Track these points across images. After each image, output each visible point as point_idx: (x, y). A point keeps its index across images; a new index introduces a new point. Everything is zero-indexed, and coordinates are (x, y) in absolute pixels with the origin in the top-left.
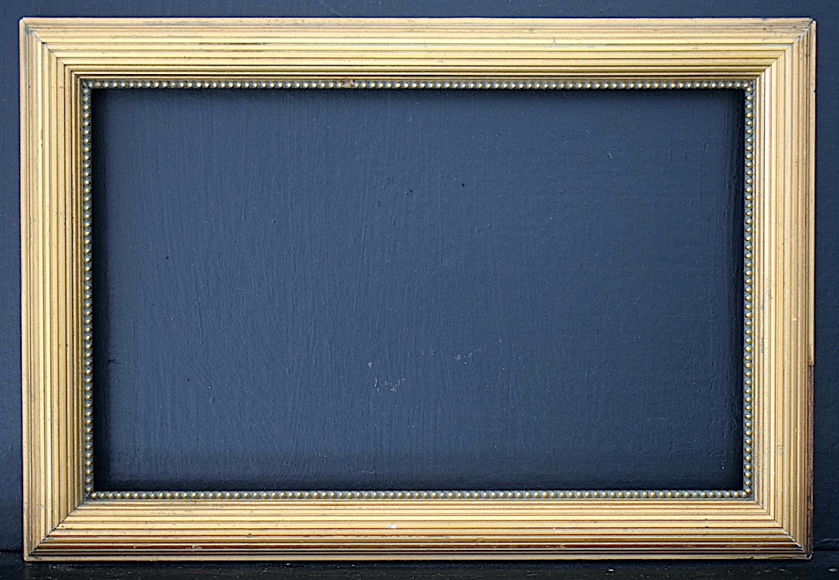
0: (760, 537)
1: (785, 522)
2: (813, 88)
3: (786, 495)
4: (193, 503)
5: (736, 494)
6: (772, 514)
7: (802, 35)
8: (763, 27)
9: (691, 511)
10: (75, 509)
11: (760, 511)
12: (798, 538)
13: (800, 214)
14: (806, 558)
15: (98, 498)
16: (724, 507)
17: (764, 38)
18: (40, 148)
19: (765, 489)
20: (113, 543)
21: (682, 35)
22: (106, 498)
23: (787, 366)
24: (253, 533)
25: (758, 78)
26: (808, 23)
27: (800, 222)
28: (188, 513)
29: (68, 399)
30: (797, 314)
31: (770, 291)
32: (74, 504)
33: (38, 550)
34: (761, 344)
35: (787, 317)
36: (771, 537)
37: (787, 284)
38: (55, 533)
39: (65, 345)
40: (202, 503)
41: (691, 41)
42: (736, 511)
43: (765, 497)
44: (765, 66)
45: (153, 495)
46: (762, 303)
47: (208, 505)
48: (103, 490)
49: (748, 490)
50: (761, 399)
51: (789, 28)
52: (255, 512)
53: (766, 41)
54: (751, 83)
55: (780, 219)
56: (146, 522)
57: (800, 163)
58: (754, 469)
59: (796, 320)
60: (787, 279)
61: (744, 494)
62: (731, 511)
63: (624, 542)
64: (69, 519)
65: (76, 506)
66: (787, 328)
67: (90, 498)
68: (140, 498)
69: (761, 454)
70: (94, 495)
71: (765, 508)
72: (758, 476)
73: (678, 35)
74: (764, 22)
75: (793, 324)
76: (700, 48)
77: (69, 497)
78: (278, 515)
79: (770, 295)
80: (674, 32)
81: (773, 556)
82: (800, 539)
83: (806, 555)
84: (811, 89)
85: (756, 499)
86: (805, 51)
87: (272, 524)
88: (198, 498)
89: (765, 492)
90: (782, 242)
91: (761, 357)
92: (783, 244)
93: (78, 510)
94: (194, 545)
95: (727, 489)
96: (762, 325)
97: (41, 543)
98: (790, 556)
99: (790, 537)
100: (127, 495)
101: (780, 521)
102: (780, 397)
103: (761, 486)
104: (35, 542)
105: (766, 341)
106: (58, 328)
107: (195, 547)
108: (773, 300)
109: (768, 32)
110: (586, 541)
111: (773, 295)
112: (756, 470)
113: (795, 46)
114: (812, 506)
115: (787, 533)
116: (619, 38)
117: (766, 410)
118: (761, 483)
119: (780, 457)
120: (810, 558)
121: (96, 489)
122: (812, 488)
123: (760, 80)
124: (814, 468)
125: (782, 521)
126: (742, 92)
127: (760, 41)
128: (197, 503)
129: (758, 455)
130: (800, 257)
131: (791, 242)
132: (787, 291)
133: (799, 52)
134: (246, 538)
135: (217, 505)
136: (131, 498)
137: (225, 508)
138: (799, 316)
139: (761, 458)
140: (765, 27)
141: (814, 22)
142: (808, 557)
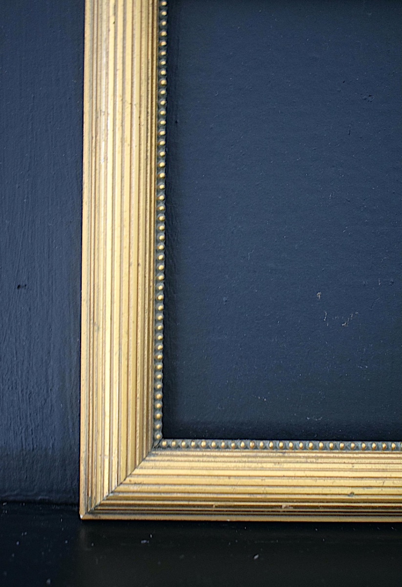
4: (281, 454)
10: (143, 460)
15: (169, 447)
18: (112, 26)
20: (189, 501)
22: (178, 447)
24: (356, 491)
28: (277, 466)
29: (139, 330)
32: (143, 454)
33: (99, 508)
38: (122, 488)
39: (136, 265)
40: (291, 454)
45: (233, 445)
47: (300, 457)
48: (174, 438)
52: (356, 466)
56: (229, 477)
64: (137, 471)
65: (145, 456)
67: (160, 447)
68: (217, 447)
70: (164, 443)
77: (138, 446)
78: (384, 470)
87: (378, 481)
88: (286, 448)
93: (147, 461)
94: (284, 505)
97: (103, 500)
100: (203, 443)
104: (95, 498)
106: (130, 243)
107: (286, 507)
121: (165, 437)
128: (286, 455)
134: (347, 497)
135: (309, 457)
136: (208, 447)
137: (320, 460)
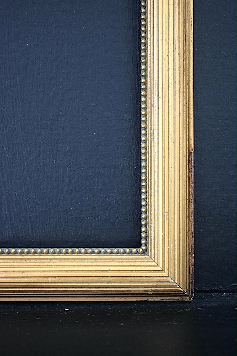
0: (152, 284)
1: (171, 272)
3: (171, 251)
5: (134, 250)
6: (161, 266)
9: (98, 264)
11: (151, 263)
12: (181, 285)
13: (181, 33)
14: (189, 300)
16: (124, 260)
19: (156, 246)
23: (171, 150)
27: (181, 40)
31: (158, 93)
34: (152, 134)
35: (171, 112)
36: (160, 284)
37: (171, 87)
42: (133, 264)
43: (156, 252)
46: (152, 103)
49: (144, 248)
50: (153, 177)
55: (166, 36)
58: (149, 231)
60: (171, 83)
61: (141, 250)
62: (129, 264)
63: (46, 288)
66: (171, 121)
69: (153, 220)
71: (156, 261)
72: (151, 237)
79: (158, 96)
81: (164, 298)
82: (183, 285)
83: (189, 297)
85: (150, 254)
89: (156, 249)
90: (167, 54)
91: (153, 144)
92: (168, 56)
95: (128, 247)
96: (153, 120)
98: (177, 298)
99: (175, 284)
101: (167, 271)
102: (166, 175)
103: (153, 244)
105: (156, 131)
108: (160, 100)
110: (16, 287)
111: (160, 95)
112: (150, 232)
114: (193, 259)
115: (173, 281)
117: (156, 185)
118: (153, 242)
119: (166, 222)
120: (192, 299)
122: (193, 246)
124: (194, 231)
125: (169, 271)
129: (151, 220)
131: (174, 54)
138: (181, 112)
139: (153, 223)
142: (190, 299)
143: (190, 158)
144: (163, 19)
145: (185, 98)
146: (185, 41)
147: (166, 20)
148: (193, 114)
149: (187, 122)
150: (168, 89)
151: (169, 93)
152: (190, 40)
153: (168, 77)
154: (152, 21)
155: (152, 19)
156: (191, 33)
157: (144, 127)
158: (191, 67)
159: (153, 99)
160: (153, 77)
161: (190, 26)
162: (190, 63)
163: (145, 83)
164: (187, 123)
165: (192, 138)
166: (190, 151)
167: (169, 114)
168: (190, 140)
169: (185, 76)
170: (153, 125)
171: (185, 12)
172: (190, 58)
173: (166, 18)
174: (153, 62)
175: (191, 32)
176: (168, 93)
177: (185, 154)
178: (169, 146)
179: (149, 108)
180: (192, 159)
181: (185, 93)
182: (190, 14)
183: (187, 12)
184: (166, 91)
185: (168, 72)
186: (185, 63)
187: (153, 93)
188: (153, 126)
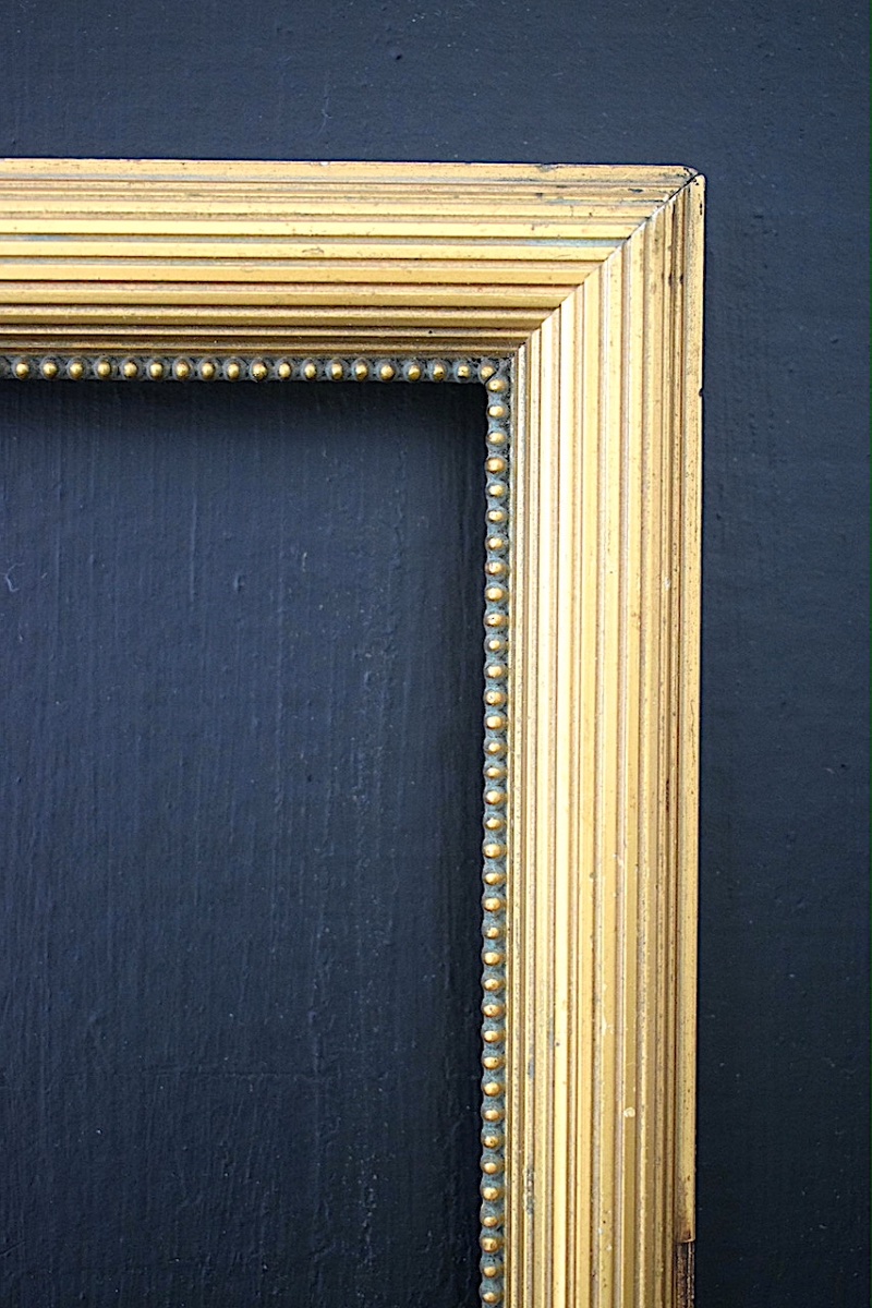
2: (694, 383)
7: (655, 212)
8: (537, 190)
17: (535, 220)
21: (275, 209)
23: (603, 1258)
25: (522, 350)
26: (681, 181)
27: (645, 806)
30: (637, 1094)
34: (527, 1183)
35: (603, 1105)
37: (604, 1004)
41: (303, 228)
44: (540, 309)
46: (528, 1056)
51: (616, 194)
53: (540, 231)
54: (503, 364)
57: (648, 620)
59: (631, 1113)
60: (604, 988)
66: (603, 1141)
73: (262, 208)
74: (543, 176)
75: (622, 1128)
76: (329, 249)
79: (551, 1037)
80: (249, 200)
84: (689, 386)
86: (668, 266)
90: (590, 870)
91: (527, 1224)
92: (594, 875)
96: (528, 1126)
105: (540, 1176)
108: (561, 1052)
109: (551, 203)
111: (561, 1036)
113: (635, 245)
116: (71, 216)
123: (527, 355)
126: (475, 393)
127: (523, 230)
130: (646, 914)
131: (617, 867)
132: (605, 1025)
133: (644, 268)
138: (643, 1101)
140: (542, 190)
141: (701, 179)
143: (680, 1267)
144: (577, 720)
145: (662, 1040)
146: (663, 808)
147: (587, 729)
148: (694, 1090)
149: (670, 1130)
150: (594, 1011)
151: (597, 1028)
152: (685, 790)
153: (594, 962)
154: (529, 722)
155: (531, 713)
156: (691, 760)
157: (492, 1145)
158: (690, 897)
159: (532, 1042)
160: (532, 955)
161: (685, 732)
162: (683, 883)
163: (500, 965)
164: (670, 1136)
165: (690, 1187)
166: (680, 1240)
167: (596, 1114)
168: (682, 1197)
169: (663, 951)
170: (531, 1147)
171: (664, 688)
172: (684, 861)
173: (587, 721)
174: (533, 892)
175: (691, 755)
176: (593, 1028)
177: (661, 1264)
178: (595, 1243)
179: (514, 1071)
180: (686, 1269)
181: (663, 1018)
182: (686, 683)
183: (673, 683)
184: (583, 1021)
185: (594, 942)
186: (662, 897)
187: (532, 1016)
188: (531, 1152)
